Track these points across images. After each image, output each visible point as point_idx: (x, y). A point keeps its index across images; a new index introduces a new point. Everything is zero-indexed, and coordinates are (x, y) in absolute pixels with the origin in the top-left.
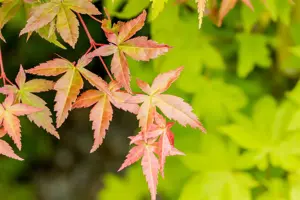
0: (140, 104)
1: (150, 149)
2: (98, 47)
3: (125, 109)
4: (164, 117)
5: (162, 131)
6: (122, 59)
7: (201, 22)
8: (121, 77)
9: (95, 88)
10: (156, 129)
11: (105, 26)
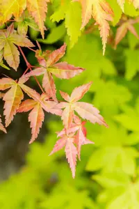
0: (63, 109)
1: (70, 140)
2: (33, 69)
3: (53, 113)
4: (80, 117)
5: (79, 128)
6: (50, 78)
7: (104, 51)
8: (49, 90)
9: (32, 99)
10: (75, 126)
11: (38, 54)
